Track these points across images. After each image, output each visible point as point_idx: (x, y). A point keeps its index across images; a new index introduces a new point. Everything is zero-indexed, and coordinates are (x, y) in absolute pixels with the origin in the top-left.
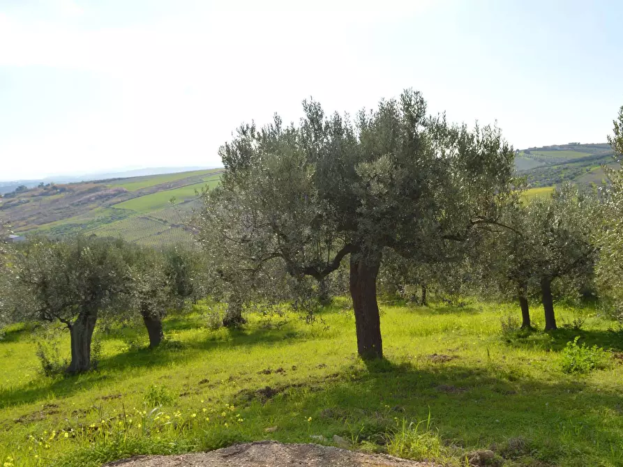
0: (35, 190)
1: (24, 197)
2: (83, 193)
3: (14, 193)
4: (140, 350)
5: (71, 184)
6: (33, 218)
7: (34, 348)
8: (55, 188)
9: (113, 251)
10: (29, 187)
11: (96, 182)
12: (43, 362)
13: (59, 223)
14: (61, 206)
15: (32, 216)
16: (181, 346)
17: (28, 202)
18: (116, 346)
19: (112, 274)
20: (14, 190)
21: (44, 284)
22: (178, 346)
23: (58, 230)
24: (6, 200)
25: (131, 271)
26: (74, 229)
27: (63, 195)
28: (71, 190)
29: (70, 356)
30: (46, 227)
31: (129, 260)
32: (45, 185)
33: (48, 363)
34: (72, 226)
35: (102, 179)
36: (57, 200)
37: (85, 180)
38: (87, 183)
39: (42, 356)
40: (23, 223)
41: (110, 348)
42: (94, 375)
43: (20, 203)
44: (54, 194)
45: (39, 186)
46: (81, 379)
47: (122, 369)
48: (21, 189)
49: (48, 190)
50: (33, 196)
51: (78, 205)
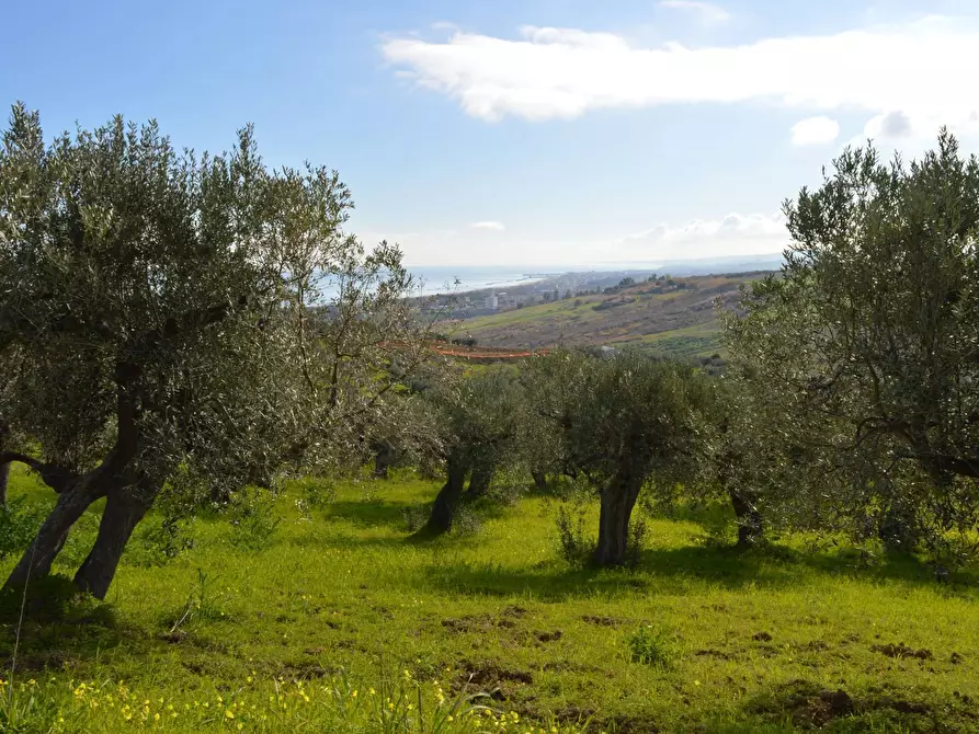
0: (644, 284)
1: (630, 293)
2: (708, 292)
3: (616, 288)
5: (694, 278)
6: (637, 325)
8: (671, 282)
10: (636, 281)
11: (729, 276)
12: (563, 538)
13: (671, 335)
14: (678, 310)
15: (636, 321)
16: (788, 556)
17: (633, 301)
20: (617, 283)
23: (669, 344)
24: (606, 297)
26: (691, 345)
27: (681, 293)
28: (692, 286)
30: (653, 338)
32: (657, 278)
33: (570, 539)
34: (689, 339)
36: (672, 301)
37: (714, 273)
38: (716, 277)
39: (564, 526)
40: (623, 330)
42: (625, 575)
43: (623, 302)
44: (670, 291)
45: (650, 279)
46: (603, 575)
48: (627, 282)
49: (662, 284)
50: (641, 293)
51: (700, 309)
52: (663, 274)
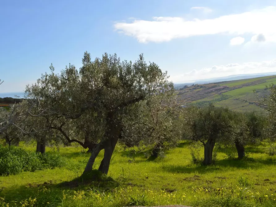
0: (191, 87)
1: (187, 90)
2: (210, 88)
3: (183, 88)
4: (233, 159)
5: (205, 84)
6: (189, 99)
7: (190, 152)
8: (198, 86)
9: (223, 114)
10: (188, 86)
11: (215, 83)
12: (193, 157)
13: (200, 101)
14: (201, 94)
15: (189, 98)
17: (188, 92)
18: (222, 156)
19: (223, 123)
20: (183, 87)
21: (195, 126)
22: (252, 160)
23: (199, 103)
24: (180, 91)
25: (232, 123)
26: (205, 103)
27: (201, 89)
28: (205, 87)
29: (204, 157)
30: (194, 102)
31: (231, 118)
32: (194, 85)
33: (195, 158)
34: (205, 102)
35: (218, 82)
36: (199, 91)
37: (210, 83)
38: (211, 84)
39: (193, 155)
40: (186, 100)
41: (221, 156)
42: (214, 167)
43: (185, 92)
44: (198, 88)
45: (192, 86)
46: (208, 167)
47: (226, 166)
48: (186, 87)
49: (195, 87)
50: (190, 89)
51: (207, 93)
52: (196, 84)
